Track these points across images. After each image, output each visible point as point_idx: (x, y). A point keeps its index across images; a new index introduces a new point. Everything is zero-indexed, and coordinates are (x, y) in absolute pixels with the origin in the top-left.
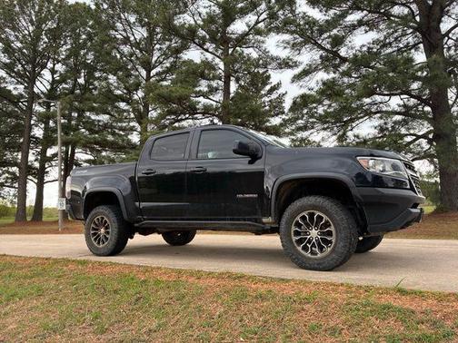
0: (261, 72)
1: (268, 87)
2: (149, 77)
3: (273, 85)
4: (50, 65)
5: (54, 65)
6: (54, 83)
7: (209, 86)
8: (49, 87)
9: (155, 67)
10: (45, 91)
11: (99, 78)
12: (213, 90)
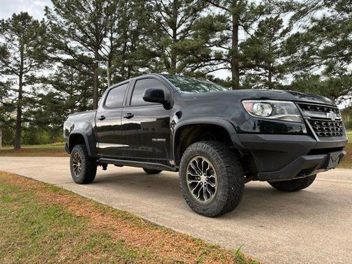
0: (274, 17)
1: (280, 31)
2: (175, 35)
3: (285, 28)
4: (109, 35)
5: (112, 34)
6: (112, 47)
7: (221, 37)
8: (109, 51)
9: (179, 25)
10: (107, 54)
11: (141, 40)
12: (224, 40)
